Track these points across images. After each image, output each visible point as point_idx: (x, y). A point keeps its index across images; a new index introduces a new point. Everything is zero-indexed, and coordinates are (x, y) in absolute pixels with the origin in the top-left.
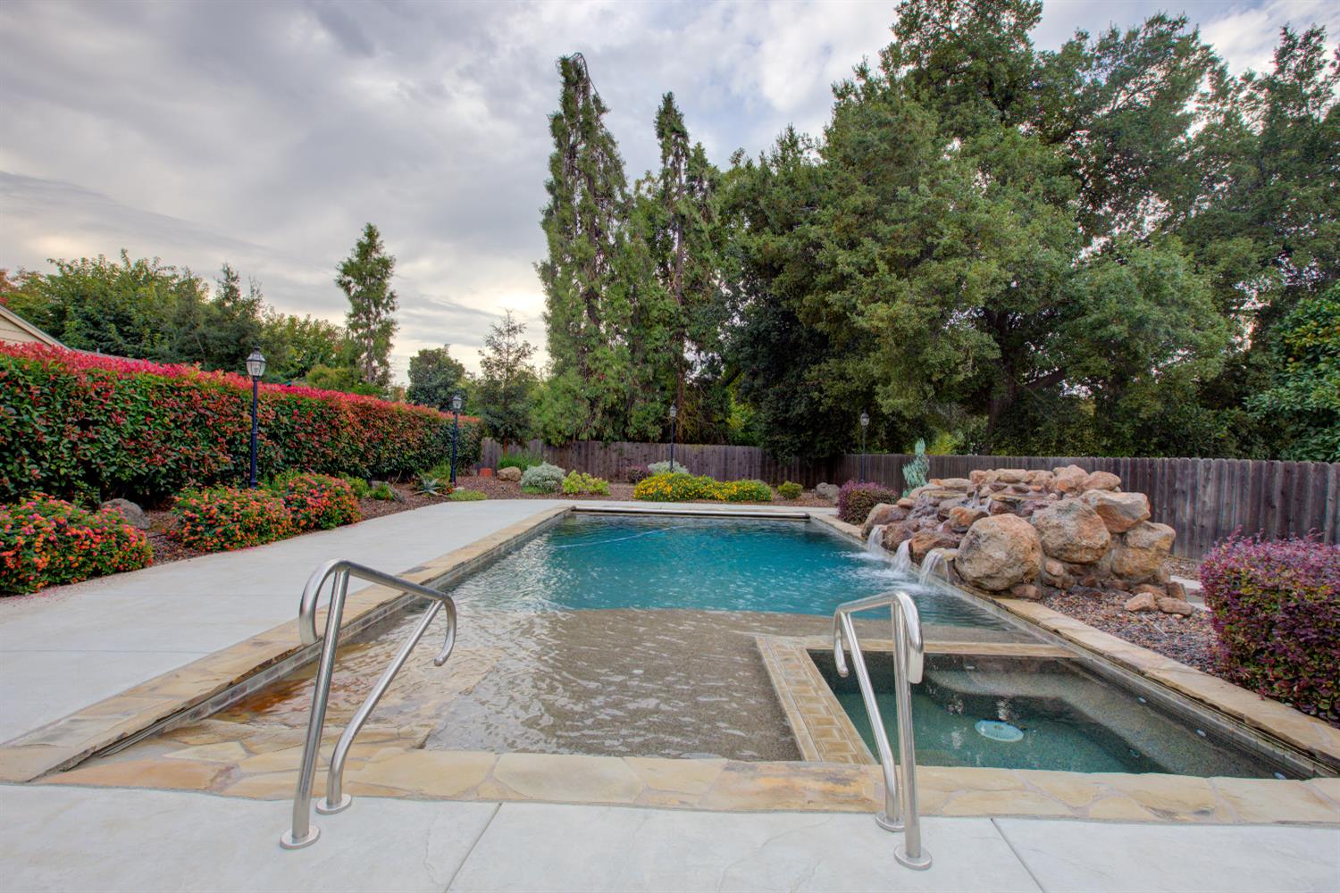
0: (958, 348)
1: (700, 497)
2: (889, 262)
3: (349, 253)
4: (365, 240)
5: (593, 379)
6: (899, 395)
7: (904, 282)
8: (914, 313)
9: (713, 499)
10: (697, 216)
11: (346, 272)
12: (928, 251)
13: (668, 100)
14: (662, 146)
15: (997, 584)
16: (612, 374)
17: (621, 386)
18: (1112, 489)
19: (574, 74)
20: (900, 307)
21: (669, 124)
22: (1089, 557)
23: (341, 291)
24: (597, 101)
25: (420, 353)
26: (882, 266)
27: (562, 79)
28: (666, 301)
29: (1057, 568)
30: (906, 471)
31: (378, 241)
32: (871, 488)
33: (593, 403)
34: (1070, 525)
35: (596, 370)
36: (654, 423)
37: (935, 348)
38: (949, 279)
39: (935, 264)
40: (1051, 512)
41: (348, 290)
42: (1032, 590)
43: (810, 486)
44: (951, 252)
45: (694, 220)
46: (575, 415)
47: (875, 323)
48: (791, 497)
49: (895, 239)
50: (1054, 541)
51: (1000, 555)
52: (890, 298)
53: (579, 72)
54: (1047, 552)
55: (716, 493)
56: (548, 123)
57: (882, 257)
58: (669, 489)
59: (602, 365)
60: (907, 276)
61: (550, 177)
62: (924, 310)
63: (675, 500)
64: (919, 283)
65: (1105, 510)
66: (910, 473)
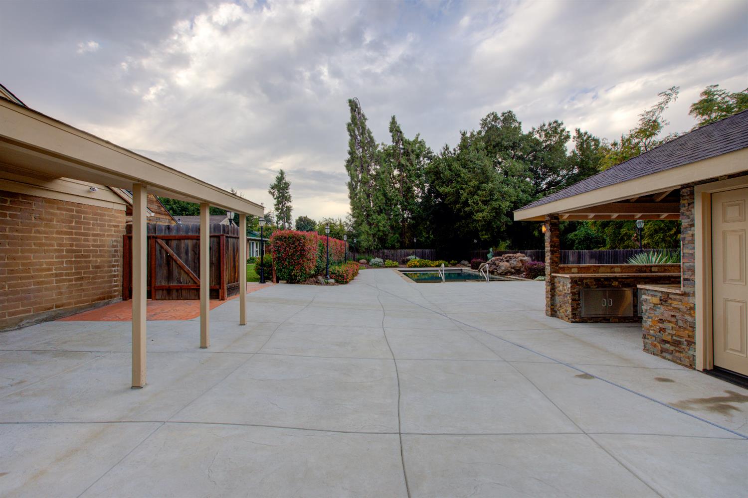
0: (501, 222)
1: (427, 266)
2: (482, 202)
3: (274, 181)
4: (280, 176)
5: (373, 227)
6: (486, 235)
7: (486, 207)
8: (489, 215)
9: (431, 266)
10: (408, 164)
11: (273, 188)
12: (491, 199)
13: (393, 118)
14: (392, 136)
15: (503, 273)
16: (381, 225)
17: (385, 229)
18: (524, 257)
19: (354, 106)
20: (485, 214)
21: (395, 129)
22: (518, 268)
23: (271, 196)
24: (363, 116)
25: (299, 218)
26: (480, 203)
27: (350, 108)
28: (398, 197)
29: (513, 270)
30: (488, 255)
31: (284, 175)
32: (479, 260)
33: (374, 235)
34: (515, 263)
35: (373, 223)
36: (397, 243)
37: (495, 223)
38: (497, 206)
39: (493, 202)
40: (512, 262)
41: (274, 195)
42: (509, 274)
43: (459, 262)
44: (497, 200)
45: (407, 166)
46: (369, 241)
47: (479, 218)
48: (454, 265)
49: (483, 196)
50: (513, 266)
51: (503, 268)
52: (482, 211)
53: (356, 105)
54: (512, 268)
55: (432, 265)
56: (346, 126)
57: (480, 200)
58: (418, 264)
59: (376, 221)
60: (486, 205)
61: (349, 148)
62: (491, 214)
63: (420, 267)
64: (490, 208)
65: (521, 261)
66: (489, 256)
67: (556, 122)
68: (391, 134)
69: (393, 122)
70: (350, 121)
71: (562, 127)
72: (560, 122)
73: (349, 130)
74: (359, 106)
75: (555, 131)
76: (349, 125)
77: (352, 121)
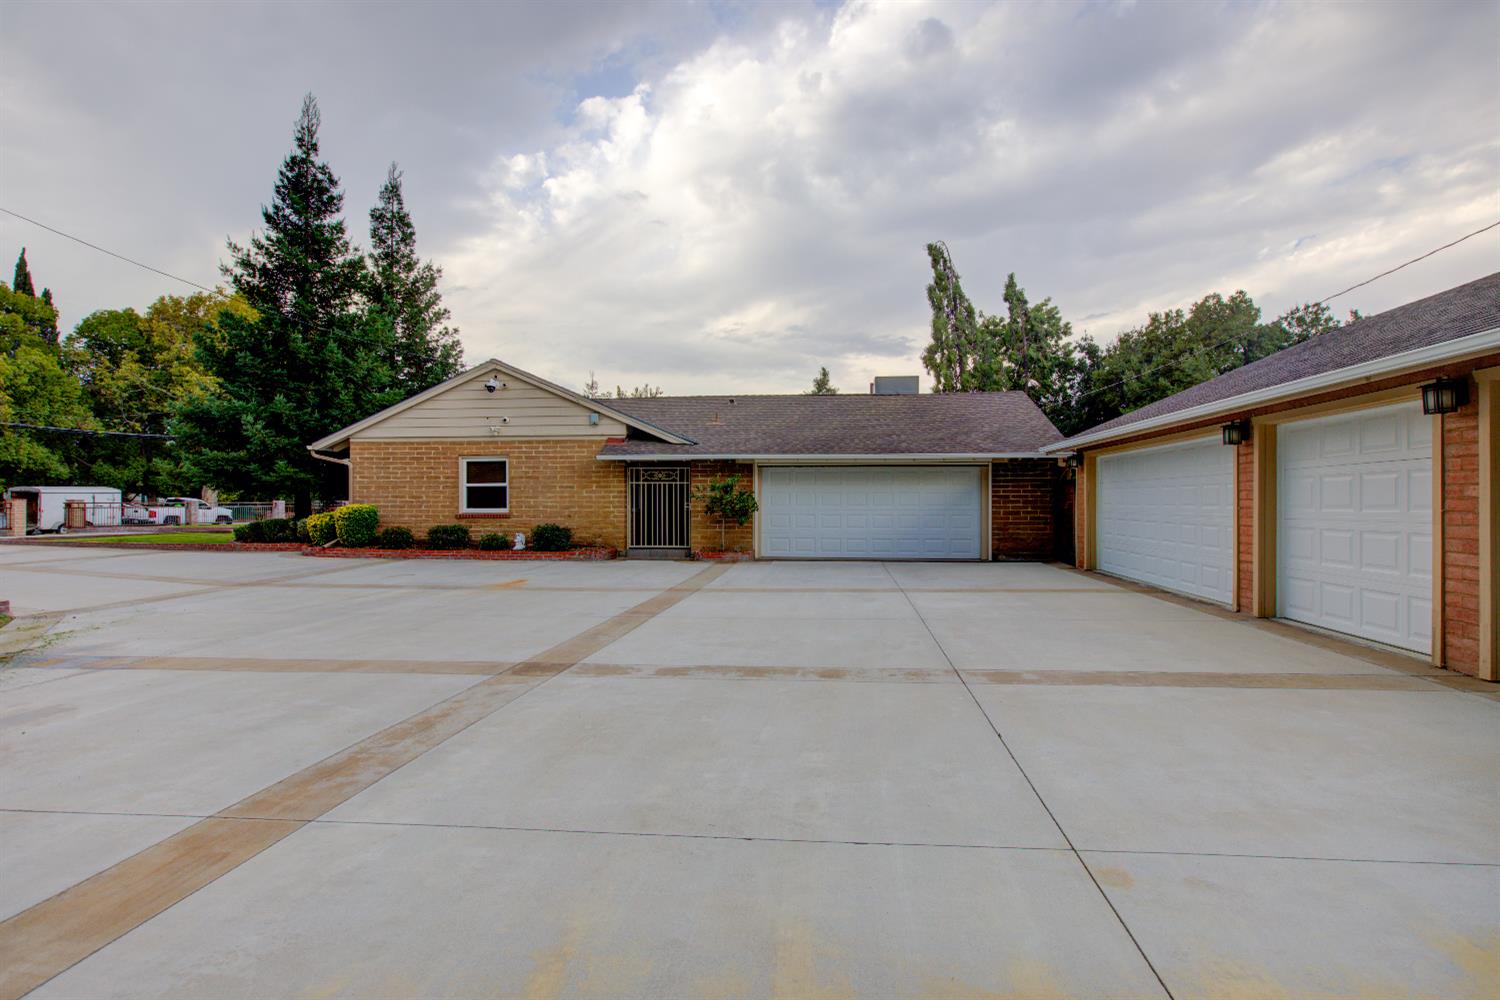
4: (820, 378)
13: (1011, 277)
14: (1009, 306)
19: (937, 255)
21: (1013, 296)
27: (930, 259)
53: (941, 253)
56: (926, 292)
67: (1317, 305)
68: (1007, 305)
69: (1011, 285)
70: (932, 282)
71: (1327, 314)
72: (1323, 305)
73: (931, 298)
74: (946, 255)
75: (1316, 321)
76: (931, 290)
77: (936, 283)
